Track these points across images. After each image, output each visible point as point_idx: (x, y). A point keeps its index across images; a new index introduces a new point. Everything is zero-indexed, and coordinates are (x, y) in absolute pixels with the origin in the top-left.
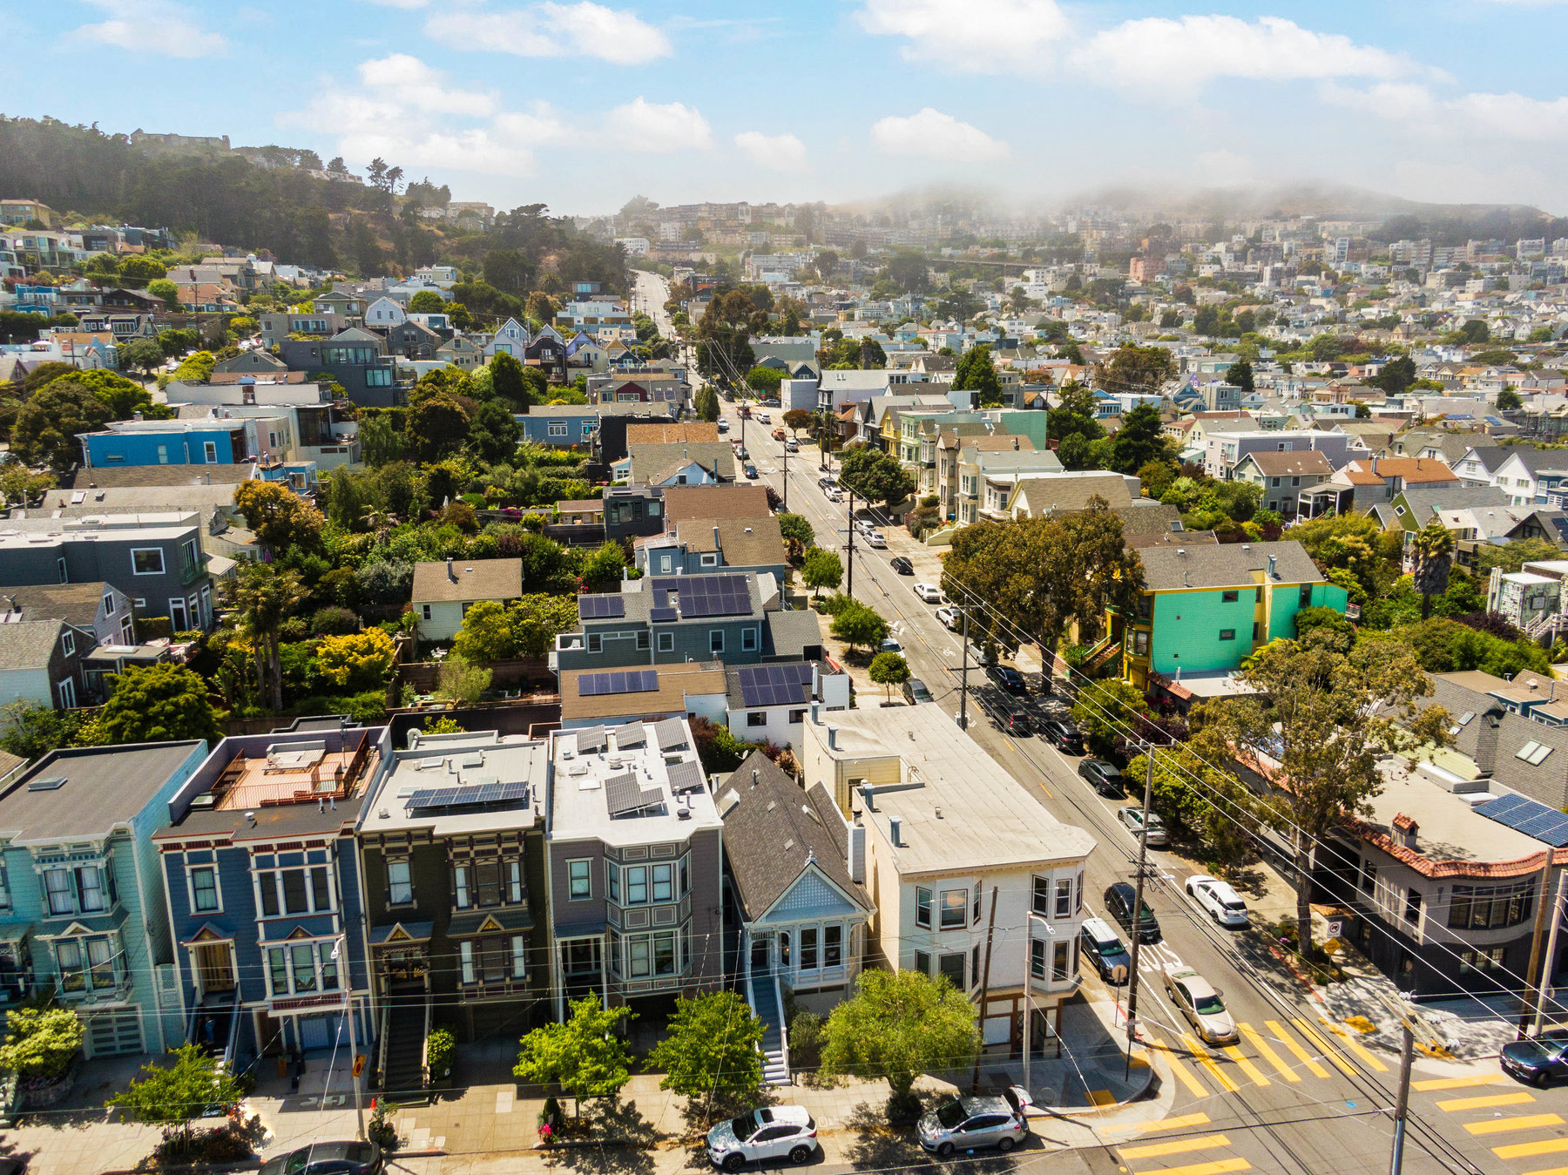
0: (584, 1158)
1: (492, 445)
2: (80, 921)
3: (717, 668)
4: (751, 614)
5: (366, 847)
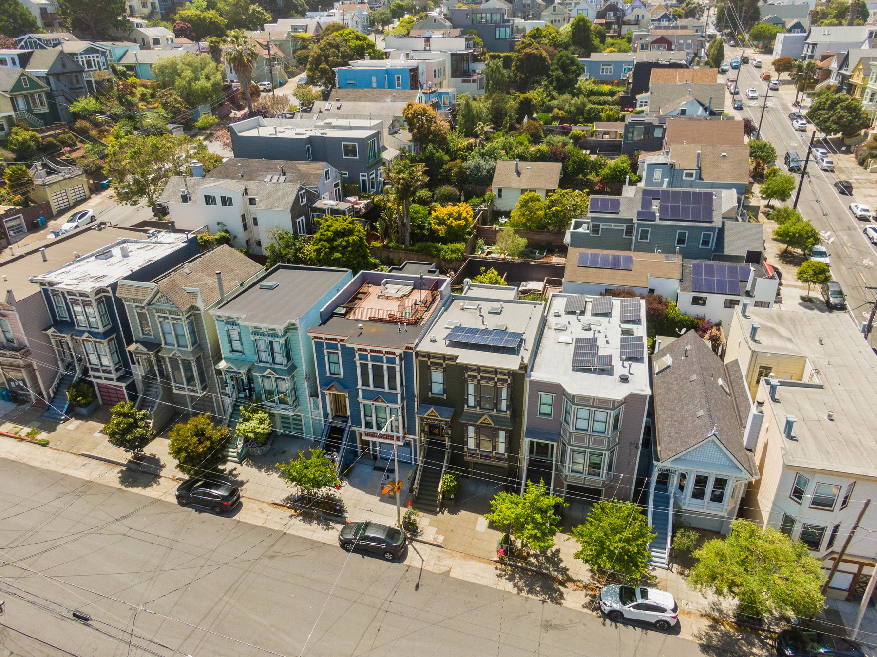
0: (521, 578)
1: (562, 81)
2: (272, 369)
3: (677, 260)
4: (711, 222)
5: (419, 358)
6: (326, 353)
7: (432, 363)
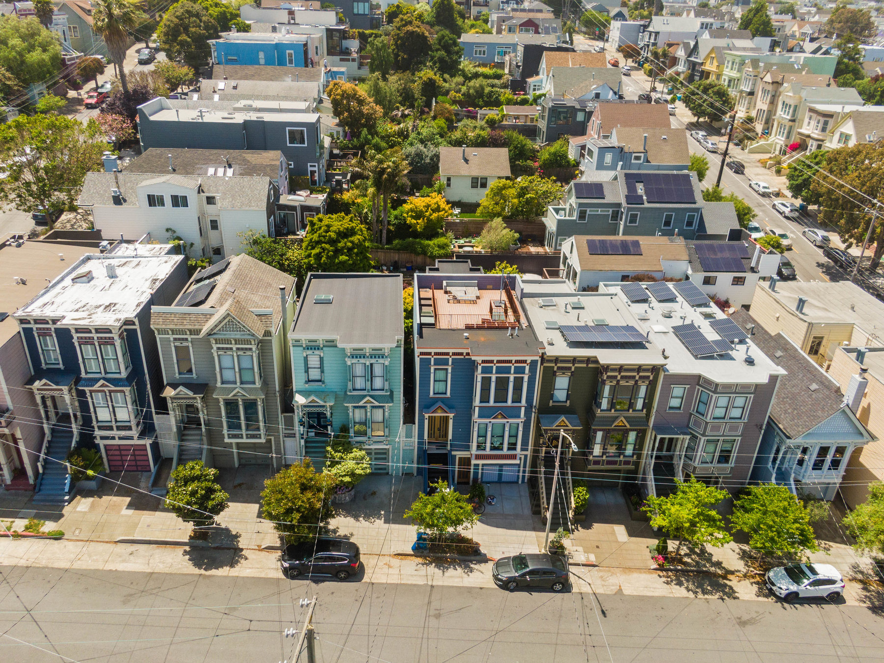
0: (688, 581)
1: (446, 61)
2: (371, 396)
3: (680, 241)
4: (695, 203)
5: (545, 365)
6: (432, 370)
7: (559, 368)
